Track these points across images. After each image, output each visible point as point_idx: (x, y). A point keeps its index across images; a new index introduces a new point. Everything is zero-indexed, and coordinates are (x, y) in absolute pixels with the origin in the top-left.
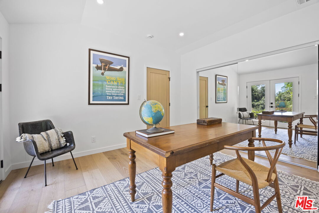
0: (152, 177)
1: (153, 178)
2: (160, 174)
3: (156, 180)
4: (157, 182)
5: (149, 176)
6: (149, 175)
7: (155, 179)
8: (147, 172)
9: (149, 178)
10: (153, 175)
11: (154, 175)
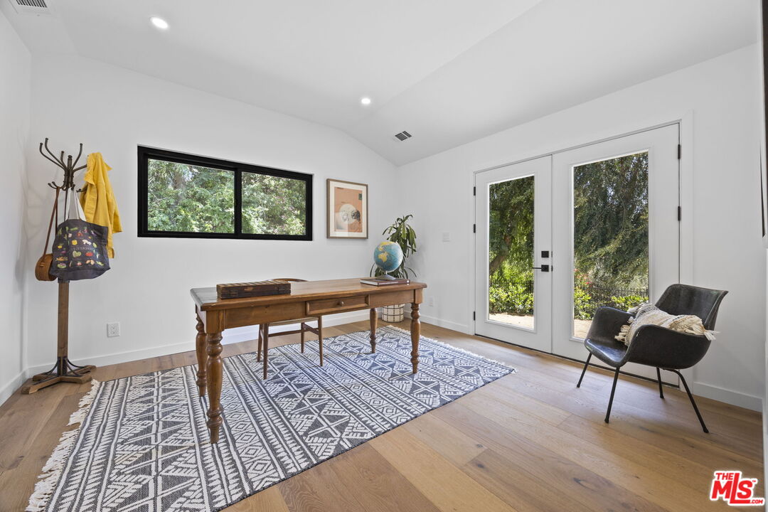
0: (397, 404)
1: (394, 402)
2: (381, 410)
3: (388, 398)
4: (386, 394)
5: (405, 406)
6: (405, 409)
7: (391, 400)
8: (413, 416)
9: (403, 402)
10: (397, 408)
11: (395, 409)
